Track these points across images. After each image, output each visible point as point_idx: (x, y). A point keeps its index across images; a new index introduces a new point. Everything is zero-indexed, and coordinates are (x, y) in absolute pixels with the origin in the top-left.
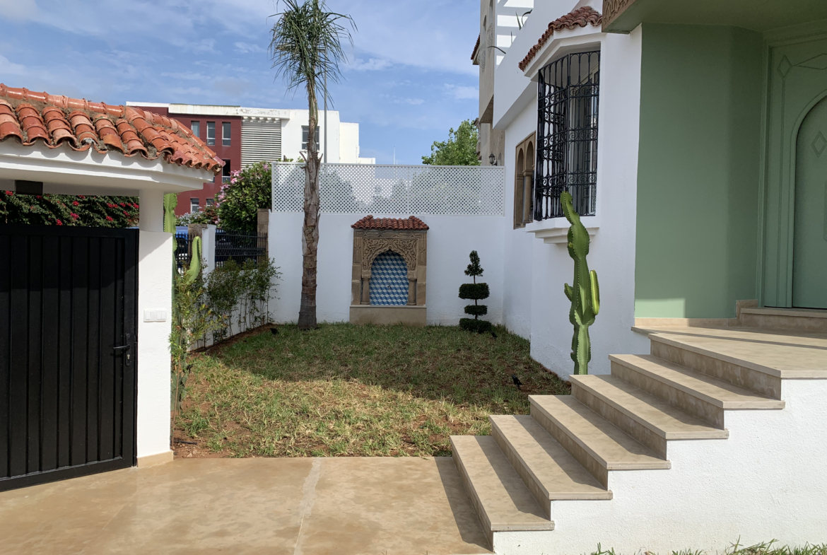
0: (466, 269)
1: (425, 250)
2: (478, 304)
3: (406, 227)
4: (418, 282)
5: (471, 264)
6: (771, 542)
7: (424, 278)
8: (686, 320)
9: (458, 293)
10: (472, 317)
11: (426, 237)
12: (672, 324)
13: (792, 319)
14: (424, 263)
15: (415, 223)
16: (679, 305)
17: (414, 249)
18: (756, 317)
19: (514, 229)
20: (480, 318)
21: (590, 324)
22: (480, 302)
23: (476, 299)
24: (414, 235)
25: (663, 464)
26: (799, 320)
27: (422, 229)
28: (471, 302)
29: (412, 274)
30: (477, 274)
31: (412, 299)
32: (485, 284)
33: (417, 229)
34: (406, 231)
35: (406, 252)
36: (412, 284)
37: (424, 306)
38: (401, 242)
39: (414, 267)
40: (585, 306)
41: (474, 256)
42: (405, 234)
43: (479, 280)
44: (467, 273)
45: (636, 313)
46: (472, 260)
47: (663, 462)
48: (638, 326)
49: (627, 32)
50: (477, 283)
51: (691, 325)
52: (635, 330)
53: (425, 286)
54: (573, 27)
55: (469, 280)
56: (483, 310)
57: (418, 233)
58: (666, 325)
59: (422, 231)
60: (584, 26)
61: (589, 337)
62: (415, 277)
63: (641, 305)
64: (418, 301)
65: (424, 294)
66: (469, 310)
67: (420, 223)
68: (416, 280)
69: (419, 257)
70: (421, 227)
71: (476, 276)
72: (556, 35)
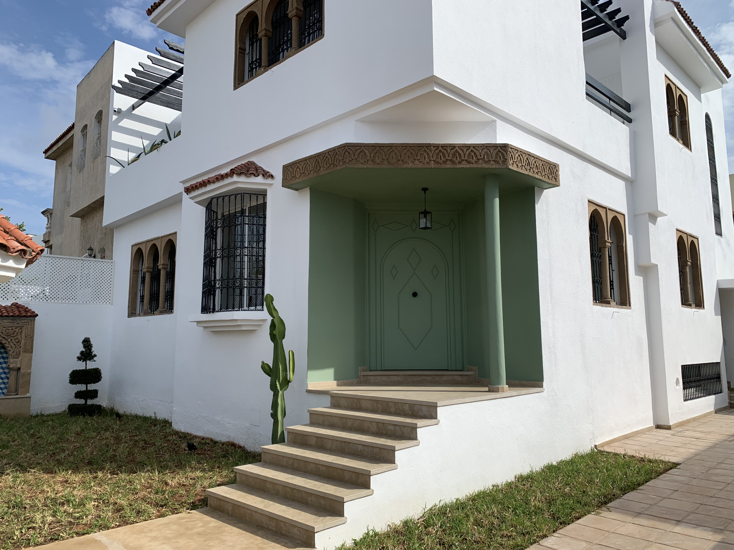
0: (79, 355)
1: (32, 337)
2: (89, 389)
3: (11, 314)
4: (22, 371)
5: (84, 350)
6: (440, 502)
7: (29, 366)
8: (335, 382)
9: (68, 379)
10: (82, 401)
11: (34, 324)
12: (328, 386)
13: (388, 376)
14: (30, 350)
15: (21, 309)
16: (330, 372)
17: (19, 337)
18: (369, 377)
19: (129, 317)
20: (90, 402)
21: (285, 390)
22: (92, 387)
23: (87, 383)
24: (21, 322)
25: (395, 466)
26: (392, 377)
27: (30, 316)
28: (81, 387)
29: (13, 363)
30: (90, 360)
31: (13, 388)
32: (98, 368)
33: (24, 316)
34: (11, 318)
35: (9, 340)
36: (13, 374)
37: (28, 395)
38: (4, 329)
39: (18, 355)
40: (282, 377)
41: (87, 343)
42: (10, 321)
43: (91, 365)
44: (79, 359)
45: (308, 379)
46: (84, 347)
47: (394, 465)
48: (310, 388)
49: (297, 190)
50: (88, 368)
51: (338, 385)
52: (309, 392)
53: (30, 373)
54: (249, 175)
55: (81, 366)
56: (94, 394)
57: (25, 320)
58: (325, 386)
59: (29, 318)
60: (257, 176)
61: (284, 400)
62: (19, 366)
63: (312, 374)
64: (20, 390)
65: (28, 383)
66: (79, 395)
67: (26, 310)
68: (19, 368)
69: (25, 344)
70: (29, 314)
71: (88, 362)
72: (235, 178)
